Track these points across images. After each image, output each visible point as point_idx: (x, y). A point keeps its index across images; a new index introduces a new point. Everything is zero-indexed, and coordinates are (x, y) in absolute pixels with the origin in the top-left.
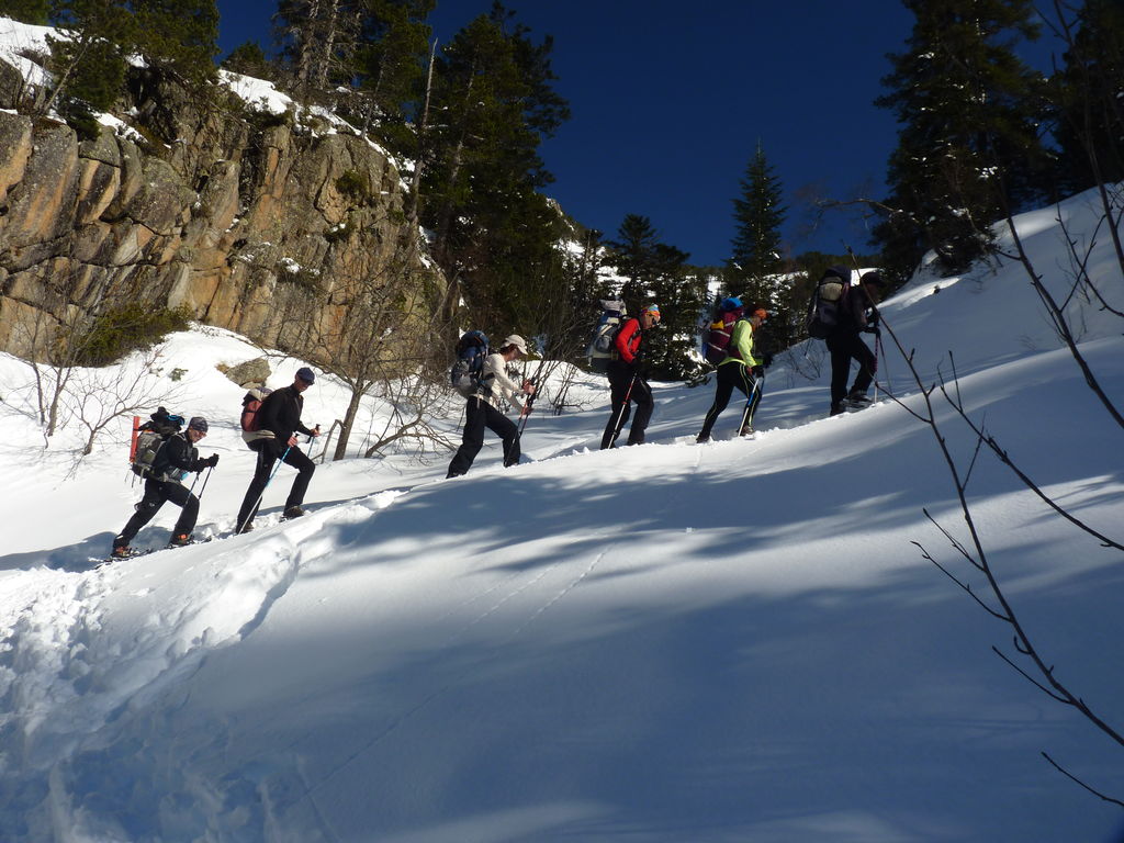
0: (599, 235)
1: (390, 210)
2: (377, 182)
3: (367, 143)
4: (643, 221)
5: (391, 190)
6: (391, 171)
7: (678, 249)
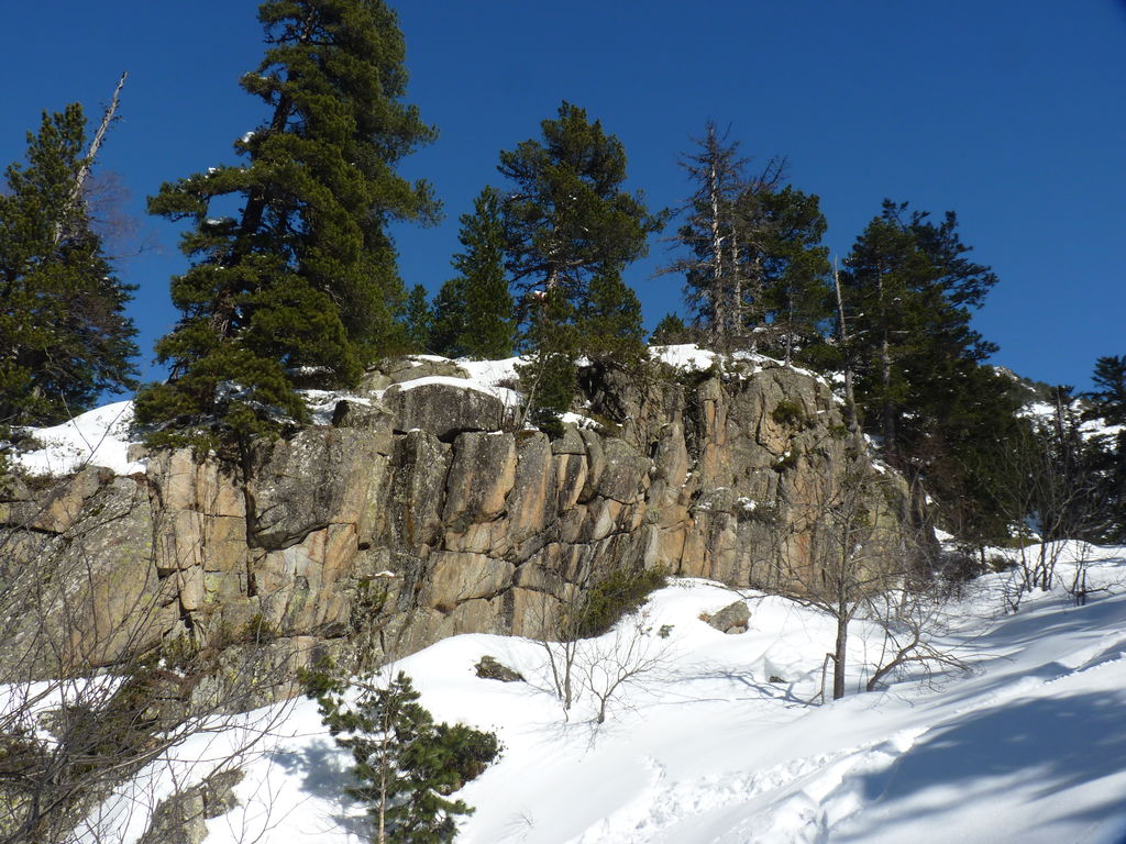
0: (1069, 390)
1: (831, 427)
2: (811, 404)
3: (793, 370)
4: (1120, 361)
5: (827, 407)
6: (822, 390)
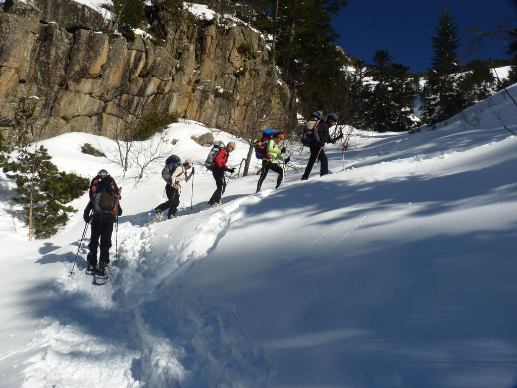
0: (363, 62)
1: (262, 60)
2: (256, 47)
3: (250, 29)
4: (385, 53)
5: (262, 50)
6: (262, 41)
7: (403, 65)
